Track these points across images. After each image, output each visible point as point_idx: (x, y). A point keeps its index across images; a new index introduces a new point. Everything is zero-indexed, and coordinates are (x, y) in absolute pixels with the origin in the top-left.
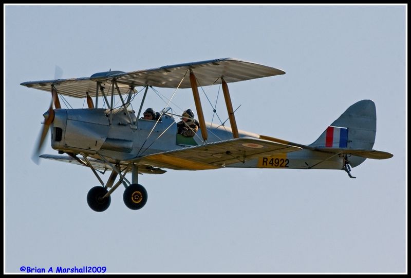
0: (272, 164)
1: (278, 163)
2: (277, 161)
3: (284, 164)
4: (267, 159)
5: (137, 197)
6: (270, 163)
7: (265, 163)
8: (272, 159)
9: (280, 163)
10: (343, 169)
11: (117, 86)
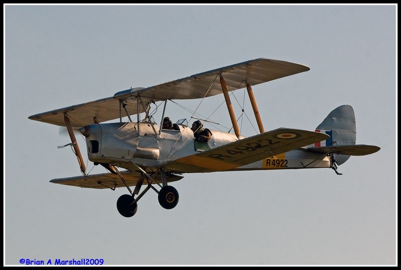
0: (274, 164)
1: (279, 163)
3: (284, 165)
4: (270, 160)
5: (170, 197)
6: (272, 164)
7: (268, 164)
8: (274, 160)
10: (331, 167)
11: (141, 100)
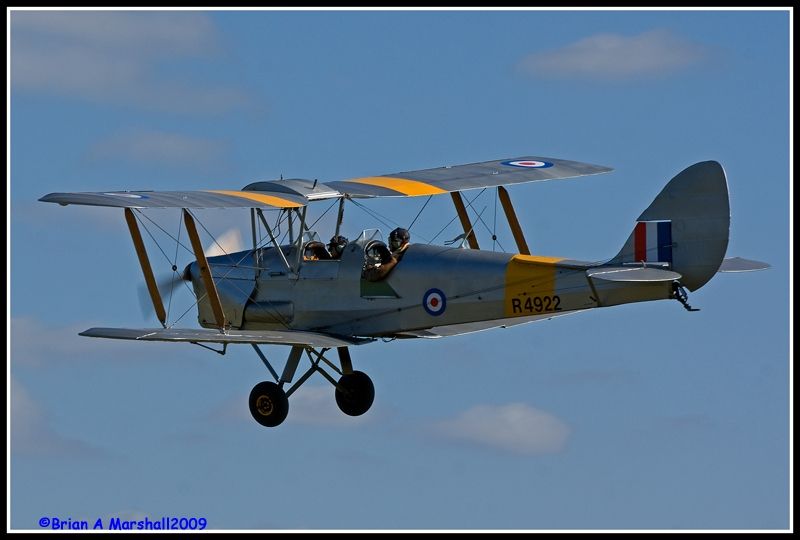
0: (531, 308)
1: (541, 305)
2: (538, 302)
3: (552, 306)
4: (518, 300)
6: (526, 308)
7: (517, 308)
8: (529, 300)
9: (545, 304)
10: (671, 297)
